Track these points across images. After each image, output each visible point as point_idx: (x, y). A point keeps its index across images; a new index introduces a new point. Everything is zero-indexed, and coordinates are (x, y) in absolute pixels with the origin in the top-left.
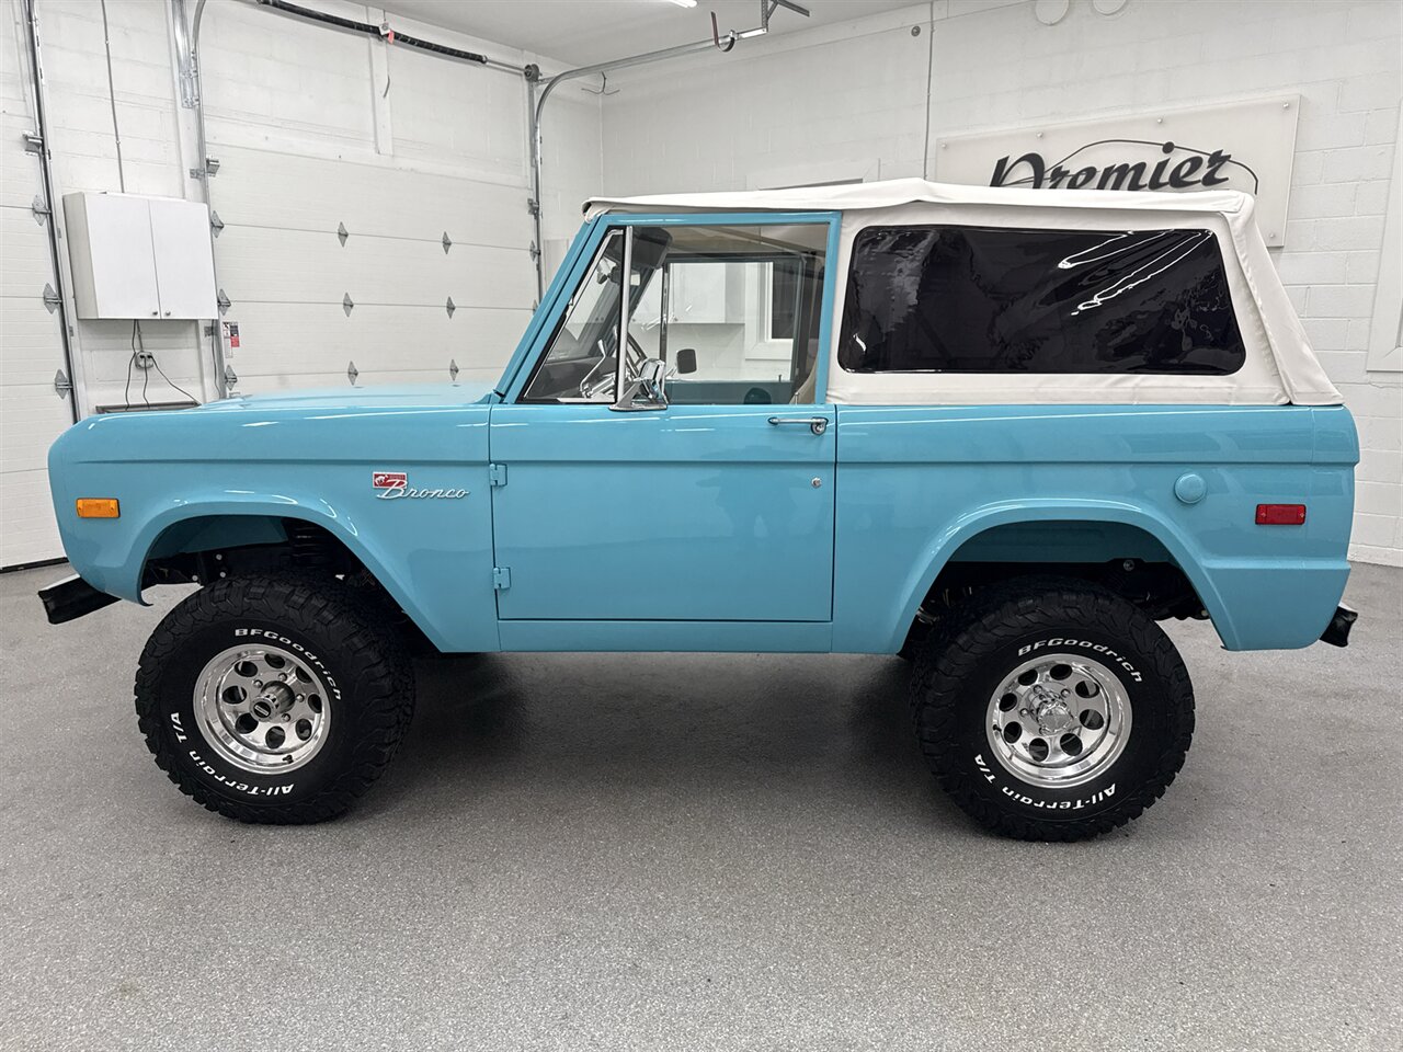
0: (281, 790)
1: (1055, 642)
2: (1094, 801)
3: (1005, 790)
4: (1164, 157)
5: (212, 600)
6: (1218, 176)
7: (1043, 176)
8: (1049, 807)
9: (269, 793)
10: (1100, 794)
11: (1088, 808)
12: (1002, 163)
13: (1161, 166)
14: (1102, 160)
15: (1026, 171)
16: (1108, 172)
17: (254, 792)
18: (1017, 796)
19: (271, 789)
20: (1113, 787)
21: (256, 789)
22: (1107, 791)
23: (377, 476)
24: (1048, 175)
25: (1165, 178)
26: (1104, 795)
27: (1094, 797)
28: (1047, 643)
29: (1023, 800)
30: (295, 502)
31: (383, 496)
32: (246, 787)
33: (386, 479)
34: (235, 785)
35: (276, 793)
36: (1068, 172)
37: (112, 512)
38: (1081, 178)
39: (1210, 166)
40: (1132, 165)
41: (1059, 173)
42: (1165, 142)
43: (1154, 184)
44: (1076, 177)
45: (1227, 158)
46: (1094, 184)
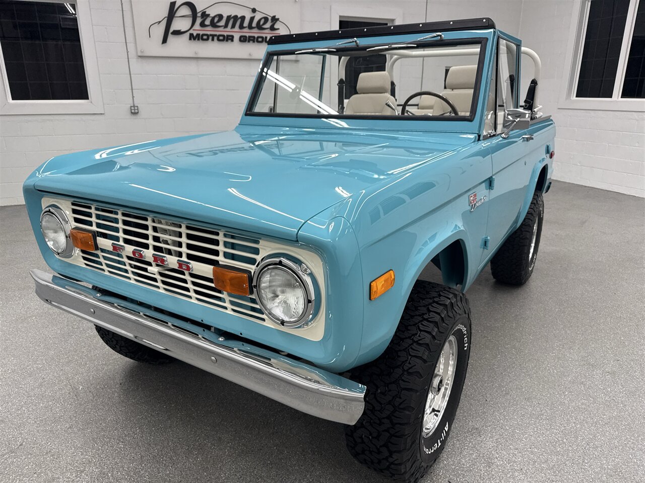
0: (445, 431)
4: (252, 15)
6: (276, 26)
7: (196, 15)
9: (443, 438)
12: (173, 4)
13: (252, 19)
14: (226, 11)
15: (185, 11)
16: (229, 18)
17: (439, 445)
19: (443, 435)
21: (439, 442)
24: (199, 15)
25: (254, 24)
32: (436, 444)
36: (209, 15)
37: (391, 283)
38: (216, 19)
39: (272, 22)
40: (239, 16)
41: (204, 15)
42: (252, 8)
43: (250, 27)
44: (213, 18)
45: (278, 19)
46: (222, 23)
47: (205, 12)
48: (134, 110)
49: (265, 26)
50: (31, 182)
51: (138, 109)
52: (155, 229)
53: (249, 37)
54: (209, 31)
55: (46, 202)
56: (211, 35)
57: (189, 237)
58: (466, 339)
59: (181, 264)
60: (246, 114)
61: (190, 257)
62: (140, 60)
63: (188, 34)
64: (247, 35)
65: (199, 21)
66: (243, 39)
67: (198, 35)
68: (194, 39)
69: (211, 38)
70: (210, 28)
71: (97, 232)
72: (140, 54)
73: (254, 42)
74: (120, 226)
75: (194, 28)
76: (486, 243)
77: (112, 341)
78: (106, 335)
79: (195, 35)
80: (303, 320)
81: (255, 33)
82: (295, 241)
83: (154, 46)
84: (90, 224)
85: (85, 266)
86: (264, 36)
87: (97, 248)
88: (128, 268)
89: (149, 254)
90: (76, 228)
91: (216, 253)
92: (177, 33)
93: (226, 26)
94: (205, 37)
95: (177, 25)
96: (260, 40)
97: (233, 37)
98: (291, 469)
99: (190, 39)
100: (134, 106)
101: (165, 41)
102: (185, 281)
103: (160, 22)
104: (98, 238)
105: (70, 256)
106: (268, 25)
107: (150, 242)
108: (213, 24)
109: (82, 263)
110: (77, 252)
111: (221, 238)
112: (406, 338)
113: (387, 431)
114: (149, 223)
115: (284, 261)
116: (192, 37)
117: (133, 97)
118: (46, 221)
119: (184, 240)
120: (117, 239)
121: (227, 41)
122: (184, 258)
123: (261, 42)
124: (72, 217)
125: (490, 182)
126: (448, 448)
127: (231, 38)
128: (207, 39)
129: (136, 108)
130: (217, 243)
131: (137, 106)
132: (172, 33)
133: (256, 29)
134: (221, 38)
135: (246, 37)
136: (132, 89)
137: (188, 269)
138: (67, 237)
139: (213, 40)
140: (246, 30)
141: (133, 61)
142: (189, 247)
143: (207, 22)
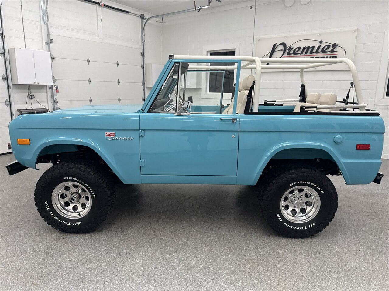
0: (77, 224)
1: (300, 182)
2: (310, 227)
3: (285, 224)
4: (320, 45)
5: (57, 169)
6: (335, 50)
7: (286, 49)
8: (297, 228)
9: (74, 225)
10: (311, 225)
11: (308, 229)
12: (275, 45)
13: (319, 47)
14: (303, 45)
15: (281, 47)
16: (304, 48)
17: (69, 224)
18: (288, 226)
19: (74, 223)
20: (315, 223)
21: (70, 223)
22: (313, 224)
23: (106, 133)
25: (320, 50)
26: (313, 225)
27: (310, 226)
28: (298, 183)
29: (290, 227)
30: (81, 141)
31: (108, 139)
32: (67, 223)
33: (109, 134)
34: (64, 222)
35: (76, 224)
36: (293, 48)
37: (28, 143)
38: (297, 50)
39: (332, 47)
41: (290, 48)
42: (320, 40)
43: (317, 52)
44: (295, 49)
45: (337, 45)
46: (300, 52)
47: (291, 47)
49: (327, 51)
54: (292, 57)
64: (314, 57)
65: (287, 51)
70: (293, 55)
75: (283, 56)
76: (140, 163)
81: (321, 55)
86: (326, 56)
93: (302, 53)
95: (275, 55)
103: (267, 55)
106: (330, 50)
108: (295, 53)
133: (321, 53)
140: (315, 54)
143: (291, 52)
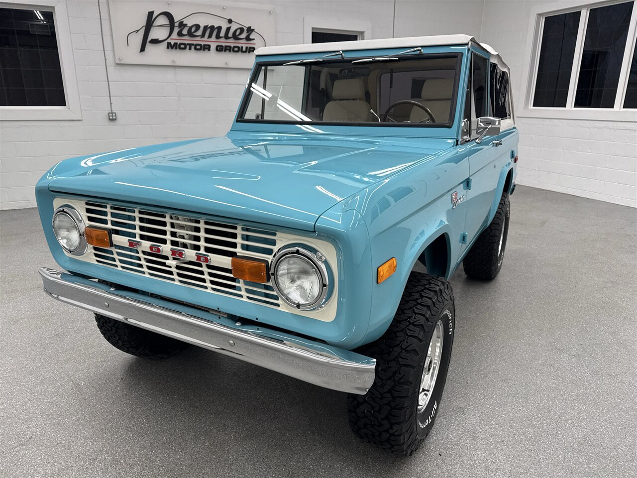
0: (434, 408)
4: (229, 25)
6: (251, 37)
7: (174, 24)
9: (433, 415)
12: (151, 14)
13: (228, 29)
14: (203, 22)
15: (163, 20)
16: (206, 28)
17: (430, 421)
19: (432, 412)
21: (430, 418)
24: (177, 24)
25: (230, 35)
34: (426, 424)
36: (187, 25)
37: (394, 268)
38: (193, 29)
39: (247, 33)
40: (216, 27)
41: (182, 25)
42: (228, 18)
43: (226, 37)
44: (191, 28)
45: (253, 30)
46: (199, 33)
47: (183, 22)
48: (112, 116)
49: (241, 37)
50: (44, 184)
51: (116, 116)
52: (172, 225)
53: (226, 46)
54: (187, 40)
55: (58, 203)
56: (188, 44)
57: (207, 231)
58: (451, 324)
59: (199, 257)
60: (237, 121)
61: (207, 250)
62: (118, 67)
63: (165, 43)
64: (224, 44)
65: (176, 30)
66: (220, 49)
67: (176, 44)
68: (172, 48)
69: (188, 47)
70: (187, 38)
71: (112, 229)
72: (118, 62)
73: (230, 51)
74: (137, 223)
75: (171, 37)
76: (464, 238)
77: (115, 337)
78: (108, 331)
79: (172, 44)
80: (317, 303)
81: (231, 43)
82: (313, 231)
83: (132, 54)
84: (105, 222)
85: (96, 263)
86: (240, 45)
87: (112, 245)
88: (143, 262)
89: (166, 249)
90: (90, 226)
91: (234, 245)
92: (155, 42)
93: (203, 36)
94: (182, 46)
95: (155, 34)
96: (236, 49)
97: (209, 46)
98: (294, 449)
99: (168, 48)
100: (112, 113)
101: (143, 49)
102: (202, 273)
103: (138, 31)
104: (113, 235)
105: (81, 254)
106: (244, 35)
107: (168, 237)
108: (190, 34)
109: (93, 260)
110: (90, 250)
111: (239, 232)
112: (403, 320)
113: (388, 404)
114: (167, 220)
115: (301, 250)
116: (169, 46)
117: (111, 104)
118: (59, 221)
119: (202, 234)
120: (134, 235)
121: (204, 50)
122: (202, 251)
123: (238, 51)
124: (86, 216)
125: (467, 183)
126: (436, 426)
127: (208, 47)
128: (185, 48)
129: (114, 115)
130: (234, 236)
131: (115, 113)
132: (150, 42)
133: (232, 39)
134: (198, 47)
135: (222, 46)
136: (110, 96)
137: (207, 260)
138: (80, 235)
139: (190, 49)
140: (223, 40)
141: (111, 69)
142: (207, 240)
143: (185, 32)
